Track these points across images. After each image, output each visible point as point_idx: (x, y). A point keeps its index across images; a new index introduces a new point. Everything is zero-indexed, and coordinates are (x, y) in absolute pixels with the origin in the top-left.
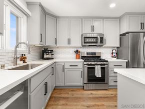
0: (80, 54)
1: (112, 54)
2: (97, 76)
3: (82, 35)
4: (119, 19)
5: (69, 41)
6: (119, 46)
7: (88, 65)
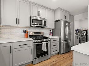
0: (28, 33)
1: (50, 33)
2: (44, 51)
3: (30, 17)
4: (55, 11)
5: (17, 21)
6: (54, 28)
7: (37, 43)
